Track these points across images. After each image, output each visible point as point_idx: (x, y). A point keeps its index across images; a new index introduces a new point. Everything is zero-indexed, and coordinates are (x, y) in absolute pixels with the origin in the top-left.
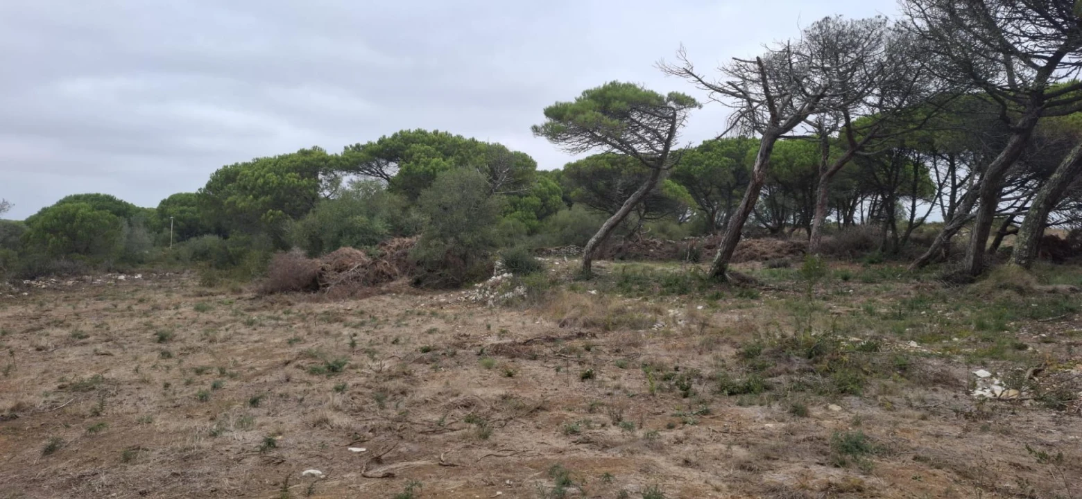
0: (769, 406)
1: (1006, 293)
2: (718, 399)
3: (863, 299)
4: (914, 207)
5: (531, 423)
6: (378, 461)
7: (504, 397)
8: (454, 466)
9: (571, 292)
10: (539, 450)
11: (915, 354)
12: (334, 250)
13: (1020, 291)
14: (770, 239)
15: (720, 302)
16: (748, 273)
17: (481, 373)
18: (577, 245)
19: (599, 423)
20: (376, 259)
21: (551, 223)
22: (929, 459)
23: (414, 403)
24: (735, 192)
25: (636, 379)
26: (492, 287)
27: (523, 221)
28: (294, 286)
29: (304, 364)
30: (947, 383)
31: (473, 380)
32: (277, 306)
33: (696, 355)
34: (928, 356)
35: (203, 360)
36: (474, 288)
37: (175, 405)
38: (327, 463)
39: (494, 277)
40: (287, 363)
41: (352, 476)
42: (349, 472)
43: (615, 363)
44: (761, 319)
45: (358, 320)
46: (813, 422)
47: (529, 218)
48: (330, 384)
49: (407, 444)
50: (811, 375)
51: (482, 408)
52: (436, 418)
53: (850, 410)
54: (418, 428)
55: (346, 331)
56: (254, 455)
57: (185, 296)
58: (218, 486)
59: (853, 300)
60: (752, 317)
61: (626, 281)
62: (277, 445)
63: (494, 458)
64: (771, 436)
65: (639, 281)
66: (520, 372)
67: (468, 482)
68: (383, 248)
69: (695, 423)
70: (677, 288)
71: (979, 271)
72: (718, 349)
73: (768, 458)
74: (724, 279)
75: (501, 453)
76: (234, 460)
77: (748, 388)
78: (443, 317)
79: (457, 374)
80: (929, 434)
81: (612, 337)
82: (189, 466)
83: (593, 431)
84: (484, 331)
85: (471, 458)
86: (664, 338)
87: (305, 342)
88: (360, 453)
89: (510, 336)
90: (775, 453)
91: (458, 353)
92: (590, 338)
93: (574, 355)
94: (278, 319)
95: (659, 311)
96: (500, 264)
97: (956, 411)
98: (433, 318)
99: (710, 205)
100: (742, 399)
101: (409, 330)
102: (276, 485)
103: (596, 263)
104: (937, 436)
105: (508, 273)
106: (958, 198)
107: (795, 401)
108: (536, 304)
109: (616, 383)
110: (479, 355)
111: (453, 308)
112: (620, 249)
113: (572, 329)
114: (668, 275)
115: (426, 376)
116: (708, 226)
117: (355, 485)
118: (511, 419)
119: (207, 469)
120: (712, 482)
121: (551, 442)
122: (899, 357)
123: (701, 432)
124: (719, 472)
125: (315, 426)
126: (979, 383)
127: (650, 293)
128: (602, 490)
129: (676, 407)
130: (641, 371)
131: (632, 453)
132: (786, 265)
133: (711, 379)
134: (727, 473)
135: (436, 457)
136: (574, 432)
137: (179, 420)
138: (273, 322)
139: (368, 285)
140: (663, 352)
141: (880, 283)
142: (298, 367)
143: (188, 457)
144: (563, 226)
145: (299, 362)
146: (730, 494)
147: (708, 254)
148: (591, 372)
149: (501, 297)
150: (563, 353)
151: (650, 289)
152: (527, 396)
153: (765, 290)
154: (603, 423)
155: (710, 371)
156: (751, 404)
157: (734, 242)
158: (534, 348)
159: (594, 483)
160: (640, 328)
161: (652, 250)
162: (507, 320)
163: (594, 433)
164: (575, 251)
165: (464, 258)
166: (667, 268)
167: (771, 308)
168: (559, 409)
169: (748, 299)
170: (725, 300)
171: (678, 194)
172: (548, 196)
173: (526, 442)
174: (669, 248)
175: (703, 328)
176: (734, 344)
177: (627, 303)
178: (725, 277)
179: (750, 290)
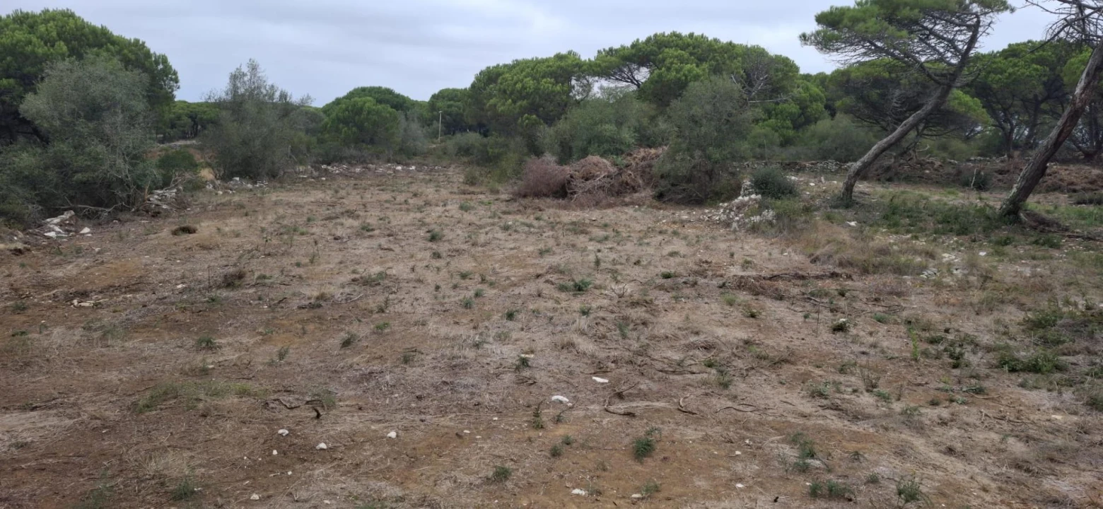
0: (1060, 393)
2: (996, 375)
5: (774, 376)
6: (620, 396)
7: (747, 342)
8: (693, 414)
9: (828, 222)
10: (782, 410)
12: (583, 158)
14: (1082, 166)
15: (1008, 249)
16: (1048, 212)
17: (723, 309)
18: (836, 160)
19: (850, 386)
20: (621, 169)
21: (808, 134)
23: (653, 337)
25: (897, 337)
26: (738, 208)
27: (776, 131)
28: (545, 191)
29: (553, 279)
31: (713, 317)
32: (529, 211)
33: (973, 316)
35: (467, 265)
36: (718, 208)
37: (444, 309)
38: (573, 390)
39: (740, 198)
40: (538, 276)
41: (595, 408)
42: (593, 403)
43: (872, 315)
44: (1060, 275)
45: (600, 233)
47: (783, 127)
48: (576, 304)
49: (647, 381)
51: (722, 351)
52: (676, 356)
54: (659, 365)
55: (592, 247)
56: (510, 372)
57: (451, 193)
58: (480, 400)
60: (1048, 272)
61: (894, 214)
62: (530, 363)
63: (734, 411)
64: (1058, 431)
65: (909, 214)
66: (763, 313)
67: (707, 435)
68: (629, 158)
69: (964, 403)
70: (956, 227)
72: (1002, 311)
73: (1052, 460)
74: (1017, 220)
75: (741, 408)
76: (493, 374)
77: (1034, 366)
78: (685, 238)
79: (697, 308)
81: (871, 281)
82: (456, 374)
83: (842, 396)
84: (725, 259)
85: (710, 408)
86: (934, 289)
87: (554, 254)
88: (603, 384)
89: (755, 268)
90: (1061, 456)
91: (699, 283)
92: (846, 280)
93: (826, 300)
94: (530, 226)
95: (931, 255)
96: (749, 183)
98: (675, 238)
99: (1007, 120)
100: (1026, 381)
101: (651, 250)
102: (528, 407)
103: (861, 187)
105: (757, 194)
107: (1095, 393)
108: (785, 233)
109: (871, 340)
110: (721, 287)
111: (696, 228)
112: (888, 169)
113: (825, 267)
114: (946, 208)
115: (666, 306)
116: (1004, 144)
117: (598, 419)
118: (753, 368)
119: (471, 381)
120: (979, 478)
121: (795, 402)
123: (970, 414)
124: (989, 468)
125: (562, 348)
127: (922, 230)
128: (850, 468)
129: (943, 379)
130: (903, 328)
131: (886, 429)
133: (989, 349)
134: (997, 471)
135: (676, 400)
136: (821, 395)
137: (447, 325)
138: (526, 229)
139: (613, 196)
140: (930, 307)
142: (547, 281)
143: (455, 366)
144: (823, 139)
145: (548, 277)
146: (999, 498)
147: (999, 180)
148: (845, 323)
149: (747, 220)
150: (813, 296)
151: (921, 225)
152: (770, 342)
153: (1069, 237)
154: (855, 388)
155: (987, 337)
156: (1036, 388)
157: (1041, 171)
158: (780, 285)
159: (841, 459)
160: (906, 274)
161: (927, 171)
162: (751, 248)
163: (844, 399)
164: (834, 168)
165: (710, 174)
166: (945, 199)
167: (1075, 262)
168: (805, 363)
169: (1046, 247)
170: (1015, 246)
171: (970, 108)
172: (808, 103)
173: (768, 398)
174: (949, 169)
175: (985, 281)
176: (1021, 306)
177: (892, 241)
178: (1018, 217)
179: (1050, 235)
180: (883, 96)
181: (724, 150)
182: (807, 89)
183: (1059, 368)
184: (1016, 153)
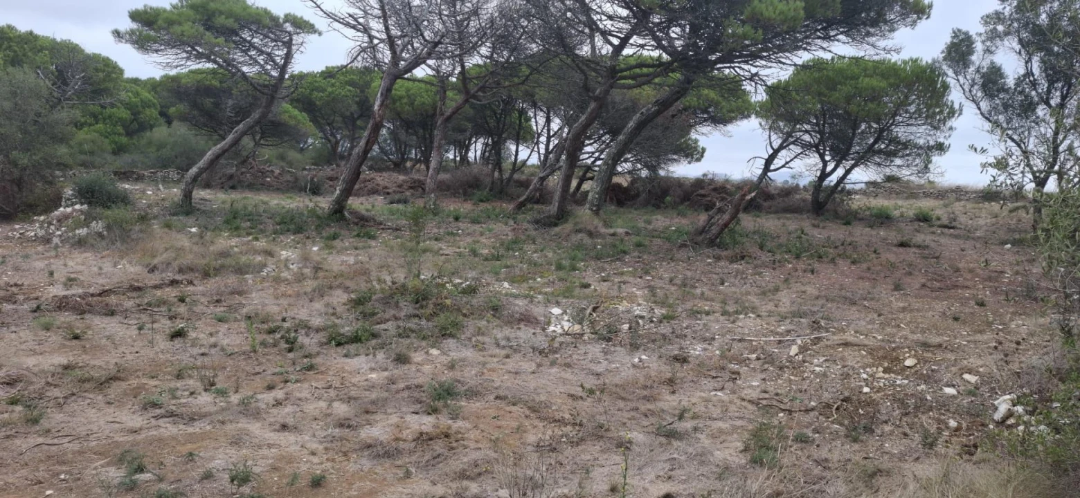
0: (375, 355)
1: (580, 236)
2: (325, 351)
3: (469, 239)
4: (517, 151)
5: (100, 397)
7: (66, 367)
9: (166, 230)
10: (108, 431)
11: (506, 295)
13: (591, 234)
14: (391, 173)
15: (337, 243)
16: (367, 210)
17: (36, 335)
18: (178, 168)
19: (187, 390)
21: (143, 142)
22: (507, 398)
24: (359, 123)
25: (237, 333)
26: (59, 221)
27: (107, 137)
30: (529, 321)
31: (23, 347)
33: (307, 303)
34: (516, 297)
36: (34, 221)
39: (62, 209)
43: (213, 316)
44: (376, 261)
46: (414, 368)
50: (416, 320)
51: (32, 383)
53: (448, 353)
59: (461, 241)
60: (368, 259)
61: (235, 218)
63: (46, 447)
64: (373, 387)
65: (249, 218)
66: (90, 332)
69: (297, 381)
70: (292, 227)
71: (562, 216)
72: (331, 295)
73: (367, 412)
74: (343, 218)
75: (56, 441)
77: (356, 337)
80: (510, 372)
81: (213, 284)
83: (179, 401)
84: (43, 278)
85: (12, 451)
86: (273, 284)
89: (81, 285)
90: (374, 406)
92: (186, 286)
93: (164, 308)
95: (269, 254)
96: (70, 192)
97: (533, 348)
99: (333, 135)
100: (348, 350)
103: (200, 194)
104: (516, 373)
105: (82, 204)
106: (551, 147)
107: (399, 349)
108: (118, 244)
109: (213, 340)
110: (35, 311)
112: (231, 177)
113: (164, 275)
114: (284, 211)
116: (330, 156)
118: (73, 394)
120: (308, 445)
121: (124, 419)
122: (492, 299)
123: (302, 390)
124: (317, 433)
126: (553, 320)
127: (262, 231)
128: (184, 471)
129: (279, 364)
130: (243, 324)
132: (405, 202)
133: (318, 330)
134: (325, 434)
136: (155, 405)
140: (270, 301)
141: (484, 223)
144: (161, 146)
146: (325, 457)
147: (330, 186)
148: (183, 328)
149: (70, 234)
150: (150, 306)
151: (262, 227)
152: (97, 363)
153: (383, 229)
154: (192, 390)
155: (319, 320)
156: (357, 355)
157: (356, 174)
158: (113, 300)
159: (174, 465)
160: (247, 273)
161: (268, 179)
162: (77, 264)
163: (180, 404)
164: (176, 177)
165: (19, 183)
166: (283, 203)
167: (387, 249)
168: (138, 377)
169: (365, 239)
170: (342, 240)
171: (299, 121)
172: (141, 109)
173: (90, 423)
174: (288, 177)
175: (316, 272)
176: (347, 289)
177: (234, 244)
178: (343, 216)
179: (368, 229)
180: (217, 105)
181: (35, 154)
182: (137, 94)
183: (375, 336)
184: (343, 163)
